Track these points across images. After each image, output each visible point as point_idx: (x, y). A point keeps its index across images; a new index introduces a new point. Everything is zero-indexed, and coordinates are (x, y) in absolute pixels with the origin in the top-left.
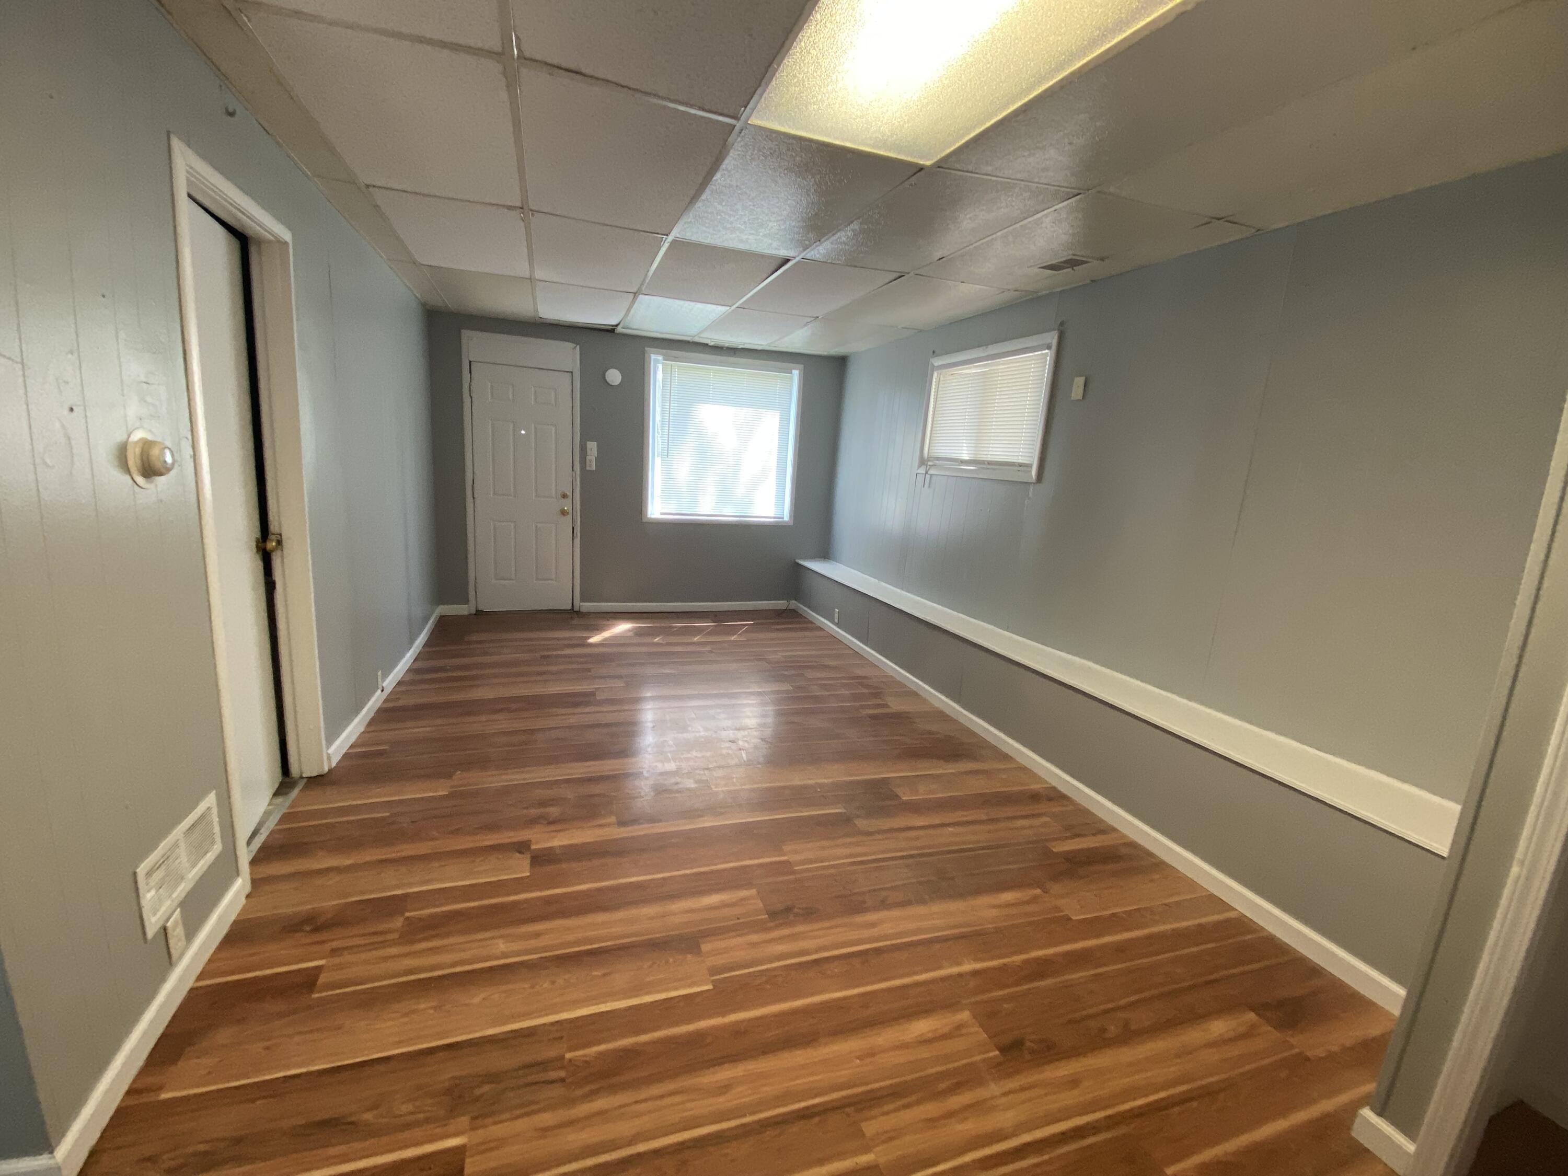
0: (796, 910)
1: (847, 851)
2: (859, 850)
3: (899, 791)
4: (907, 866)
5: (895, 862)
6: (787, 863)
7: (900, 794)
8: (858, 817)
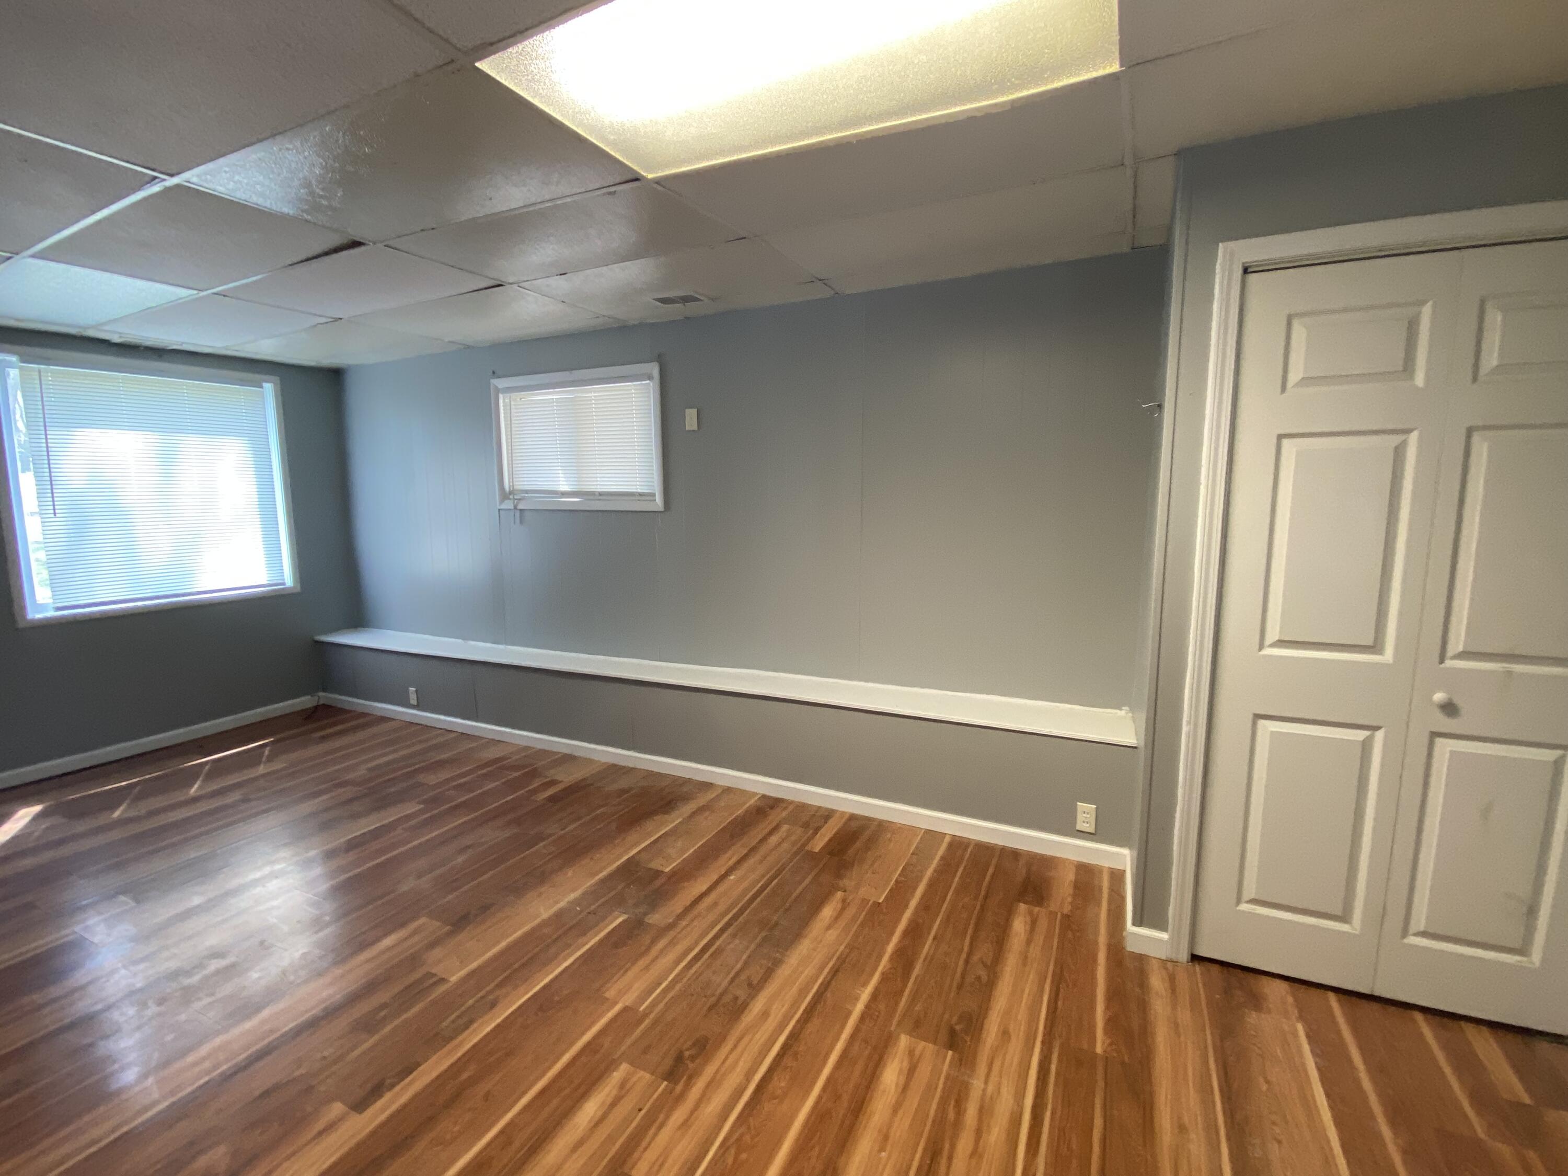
0: (687, 1054)
1: (671, 956)
2: (680, 948)
3: (655, 865)
4: (734, 936)
5: (721, 939)
6: (625, 1009)
7: (661, 868)
8: (645, 914)
